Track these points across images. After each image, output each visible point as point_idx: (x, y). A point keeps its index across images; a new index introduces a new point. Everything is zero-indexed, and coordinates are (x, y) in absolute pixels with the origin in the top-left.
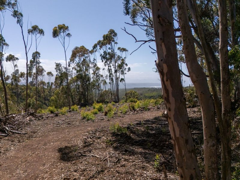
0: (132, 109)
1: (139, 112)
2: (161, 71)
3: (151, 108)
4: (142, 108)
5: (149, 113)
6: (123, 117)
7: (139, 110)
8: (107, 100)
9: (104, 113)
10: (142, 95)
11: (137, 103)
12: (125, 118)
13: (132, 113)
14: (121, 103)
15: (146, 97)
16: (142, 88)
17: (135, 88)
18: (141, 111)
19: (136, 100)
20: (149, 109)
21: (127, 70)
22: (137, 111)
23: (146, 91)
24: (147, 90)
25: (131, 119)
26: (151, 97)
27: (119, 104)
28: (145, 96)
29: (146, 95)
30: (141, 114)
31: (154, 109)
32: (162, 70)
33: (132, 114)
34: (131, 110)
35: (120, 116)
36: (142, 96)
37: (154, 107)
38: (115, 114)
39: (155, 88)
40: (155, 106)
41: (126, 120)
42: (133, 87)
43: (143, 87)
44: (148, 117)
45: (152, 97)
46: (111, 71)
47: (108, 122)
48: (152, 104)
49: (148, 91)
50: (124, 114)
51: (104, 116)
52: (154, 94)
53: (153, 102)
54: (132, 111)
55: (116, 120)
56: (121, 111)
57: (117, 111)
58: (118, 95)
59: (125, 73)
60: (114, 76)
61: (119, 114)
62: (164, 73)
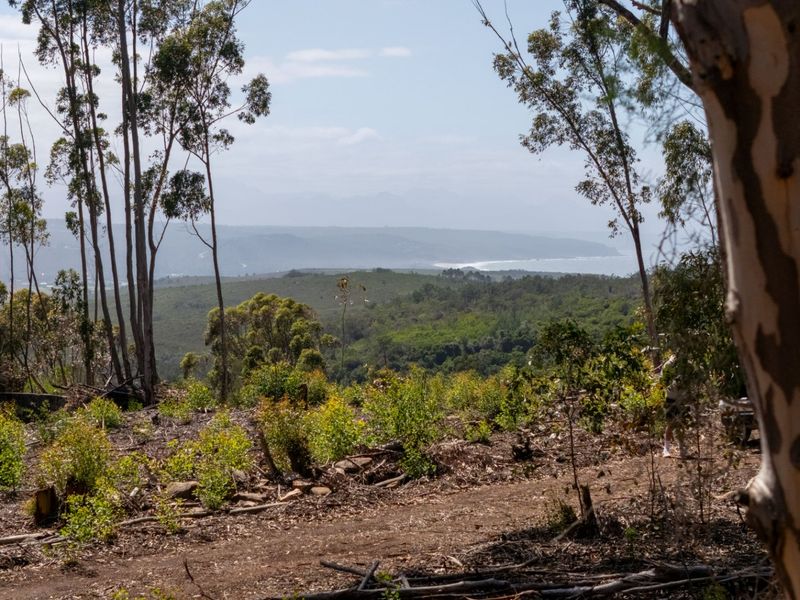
0: (284, 463)
1: (353, 489)
2: (727, 74)
3: (458, 454)
4: (377, 456)
5: (438, 500)
6: (205, 539)
7: (348, 471)
8: (43, 383)
9: (29, 503)
10: (357, 337)
11: (323, 412)
12: (223, 544)
13: (282, 498)
14: (178, 414)
15: (395, 359)
16: (361, 275)
17: (294, 274)
18: (371, 479)
19: (315, 380)
20: (440, 468)
21: (238, 101)
22: (334, 484)
23: (397, 301)
24: (406, 292)
25: (282, 557)
26: (440, 359)
27: (156, 420)
28: (384, 344)
29: (400, 337)
30: (371, 514)
31: (488, 462)
32: (740, 65)
33: (288, 512)
34: (275, 476)
35: (182, 532)
36: (358, 346)
37: (485, 442)
38: (130, 507)
39: (478, 274)
40: (494, 438)
41: (237, 569)
42: (281, 264)
43: (369, 264)
44: (432, 539)
45: (452, 351)
46: (85, 108)
47: (65, 582)
48: (463, 416)
49: (417, 298)
50: (213, 509)
51: (32, 528)
52: (471, 327)
53: (470, 401)
54: (290, 486)
55: (143, 566)
56: (182, 486)
57: (149, 487)
58: (150, 332)
59: (213, 130)
60: (112, 159)
61: (168, 509)
62: (758, 101)
